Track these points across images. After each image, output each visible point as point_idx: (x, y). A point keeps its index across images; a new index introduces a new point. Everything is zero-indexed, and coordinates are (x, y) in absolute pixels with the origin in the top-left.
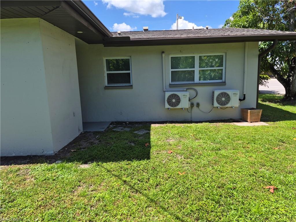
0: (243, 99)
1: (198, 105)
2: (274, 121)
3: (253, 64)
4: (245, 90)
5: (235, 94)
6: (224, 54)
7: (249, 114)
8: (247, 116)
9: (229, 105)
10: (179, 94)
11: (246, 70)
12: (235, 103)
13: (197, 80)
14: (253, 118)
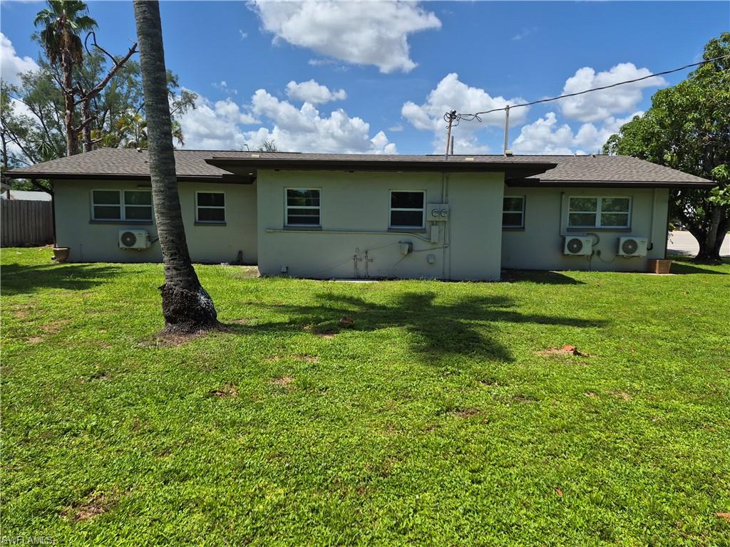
0: (650, 248)
1: (599, 253)
2: (684, 273)
3: (662, 211)
4: (653, 238)
5: (643, 242)
6: (630, 198)
7: (657, 265)
8: (655, 266)
9: (635, 254)
10: (582, 239)
11: (654, 216)
12: (642, 251)
13: (598, 224)
14: (662, 269)
